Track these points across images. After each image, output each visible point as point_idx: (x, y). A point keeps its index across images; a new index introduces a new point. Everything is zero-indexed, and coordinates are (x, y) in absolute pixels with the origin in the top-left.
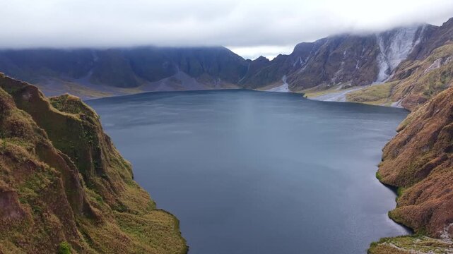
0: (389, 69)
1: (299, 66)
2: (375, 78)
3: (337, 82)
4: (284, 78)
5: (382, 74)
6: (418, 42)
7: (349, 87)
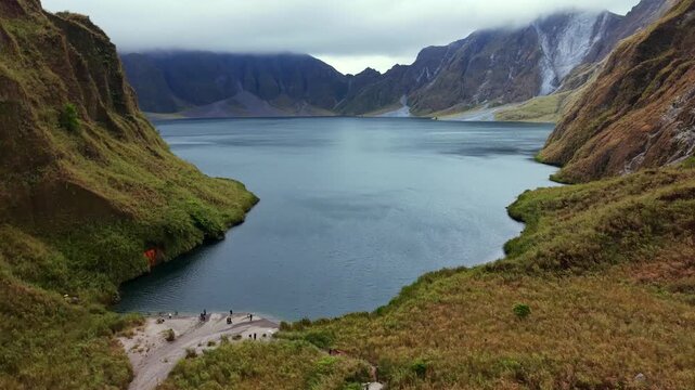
0: (556, 79)
1: (425, 80)
2: (537, 91)
3: (481, 100)
4: (403, 99)
5: (546, 86)
6: (597, 39)
7: (499, 105)
